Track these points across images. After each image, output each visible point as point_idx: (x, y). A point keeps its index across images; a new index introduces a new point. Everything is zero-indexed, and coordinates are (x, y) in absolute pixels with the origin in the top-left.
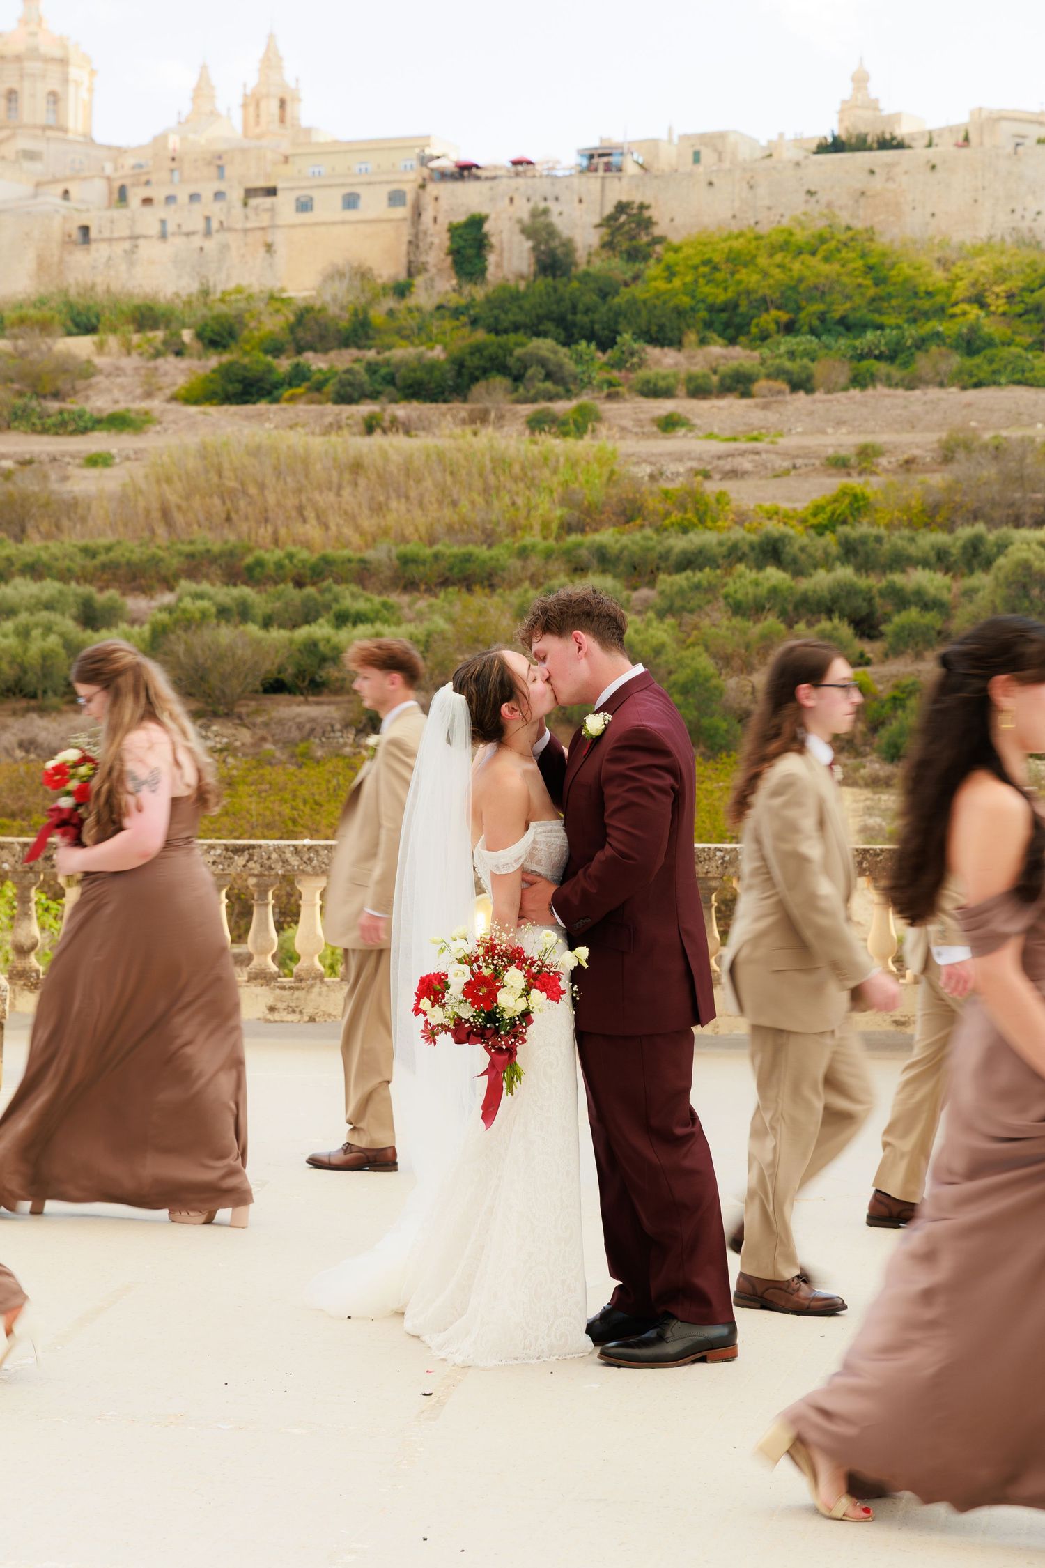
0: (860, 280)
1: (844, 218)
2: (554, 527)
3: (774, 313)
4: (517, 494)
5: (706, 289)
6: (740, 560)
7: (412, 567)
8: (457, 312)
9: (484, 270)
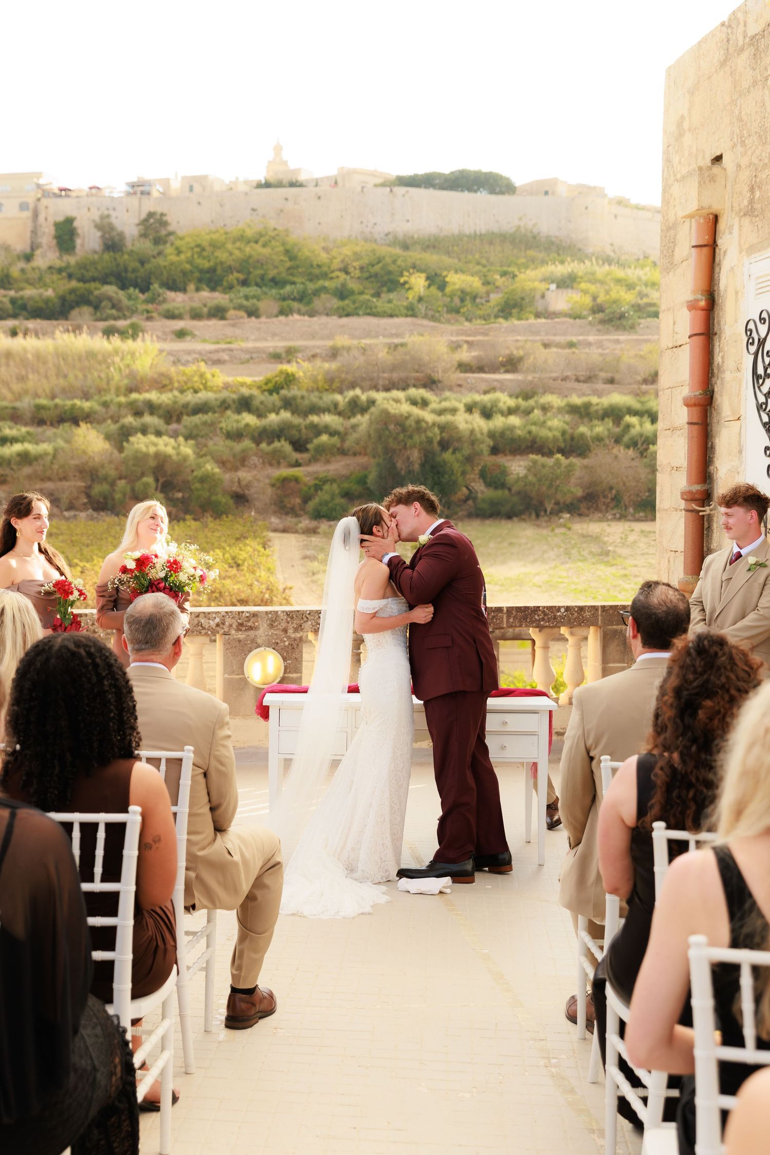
0: (282, 258)
1: (272, 224)
2: (123, 389)
3: (236, 275)
4: (101, 371)
5: (199, 261)
6: (227, 408)
7: (43, 411)
8: (60, 271)
9: (74, 248)
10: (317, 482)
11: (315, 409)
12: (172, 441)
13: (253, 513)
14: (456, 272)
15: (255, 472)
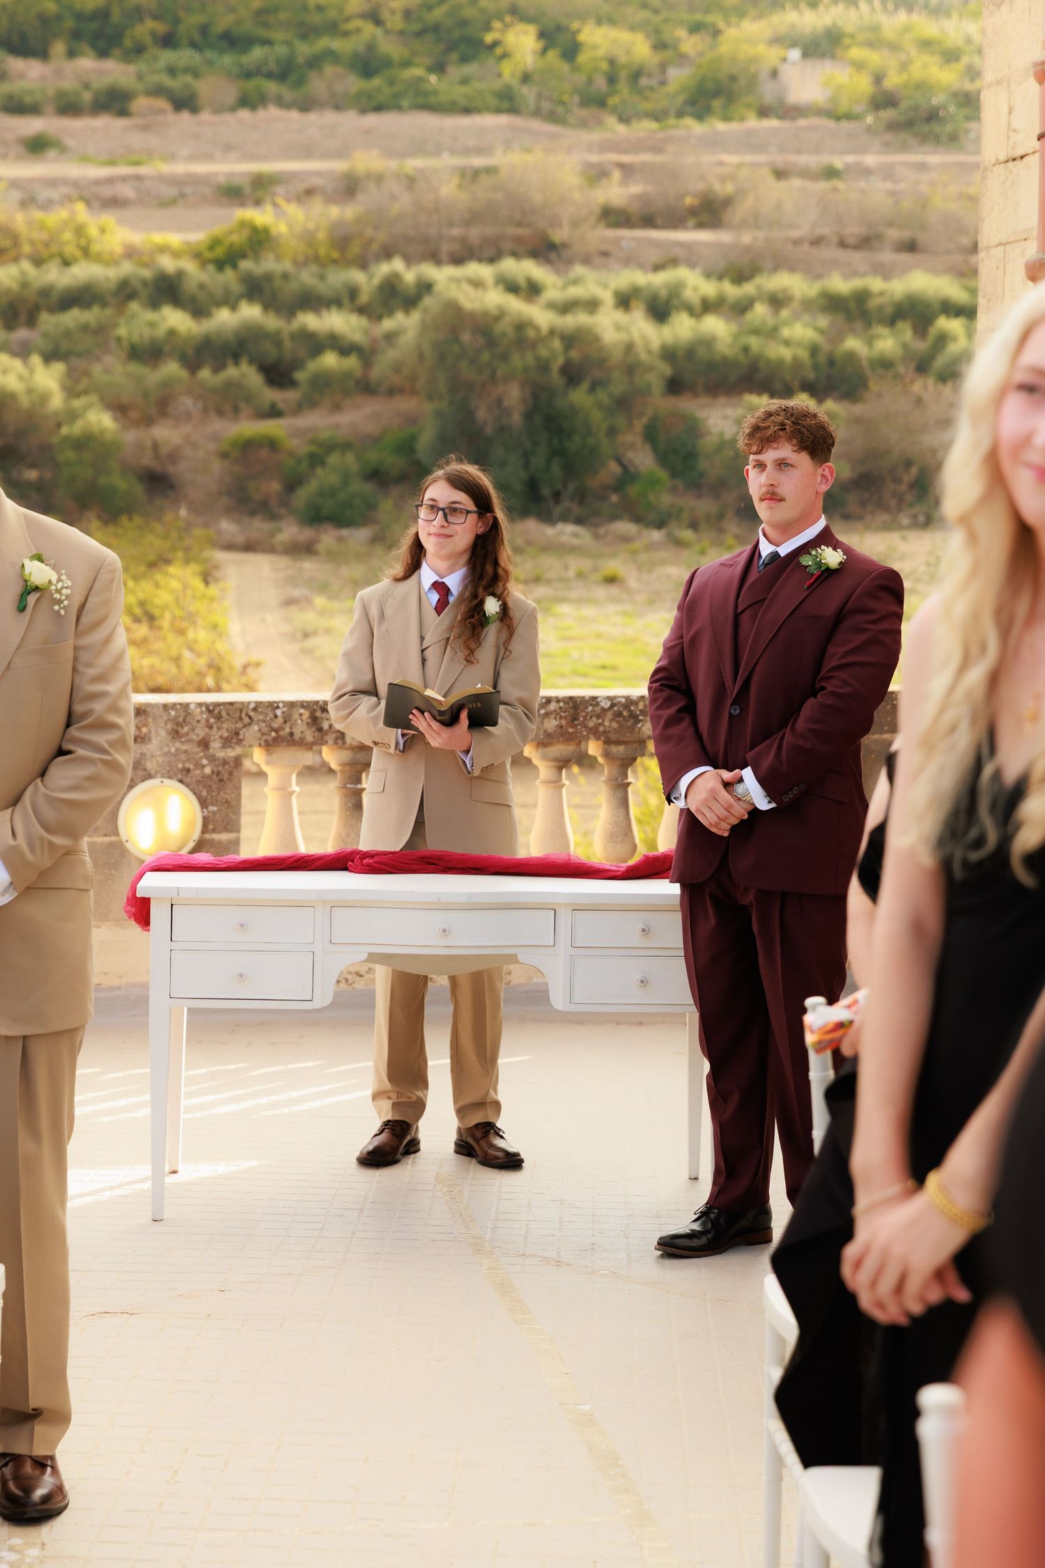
3: (149, 24)
6: (130, 298)
10: (313, 448)
11: (311, 301)
12: (17, 364)
13: (183, 512)
14: (599, 22)
15: (187, 428)
